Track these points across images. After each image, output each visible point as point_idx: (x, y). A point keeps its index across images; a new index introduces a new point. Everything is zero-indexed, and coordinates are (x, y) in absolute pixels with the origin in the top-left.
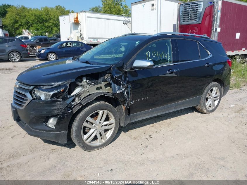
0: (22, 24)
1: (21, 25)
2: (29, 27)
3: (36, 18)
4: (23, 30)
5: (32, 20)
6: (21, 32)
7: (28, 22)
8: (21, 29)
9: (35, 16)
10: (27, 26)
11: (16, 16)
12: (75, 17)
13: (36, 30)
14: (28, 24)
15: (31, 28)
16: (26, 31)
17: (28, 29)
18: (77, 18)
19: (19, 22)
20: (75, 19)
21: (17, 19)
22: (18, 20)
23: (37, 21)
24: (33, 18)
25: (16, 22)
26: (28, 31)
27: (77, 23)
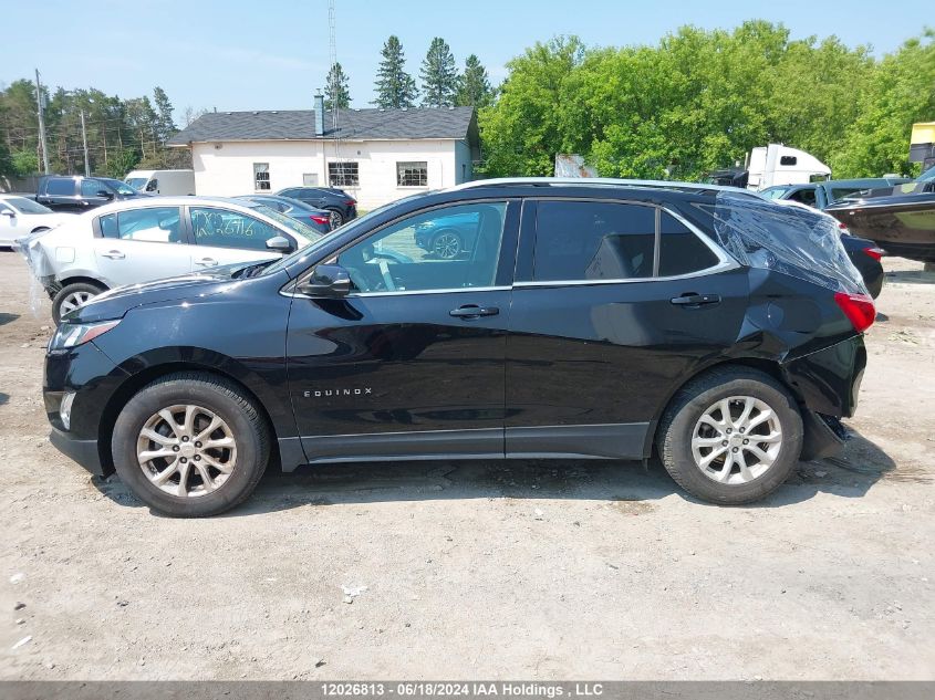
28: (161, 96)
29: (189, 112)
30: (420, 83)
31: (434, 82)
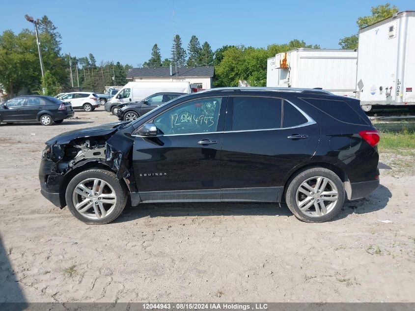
0: (238, 72)
1: (237, 74)
2: (248, 76)
3: (259, 62)
4: (240, 81)
5: (253, 66)
6: (237, 84)
7: (247, 70)
8: (237, 79)
9: (258, 59)
10: (245, 75)
11: (232, 62)
12: (283, 58)
13: (256, 80)
14: (247, 71)
15: (250, 77)
16: (243, 83)
17: (246, 79)
18: (285, 60)
19: (235, 69)
20: (282, 63)
21: (233, 65)
22: (234, 67)
23: (259, 67)
24: (254, 62)
25: (232, 69)
26: (245, 82)
27: (285, 68)
28: (92, 57)
29: (102, 62)
30: (187, 52)
31: (193, 51)
